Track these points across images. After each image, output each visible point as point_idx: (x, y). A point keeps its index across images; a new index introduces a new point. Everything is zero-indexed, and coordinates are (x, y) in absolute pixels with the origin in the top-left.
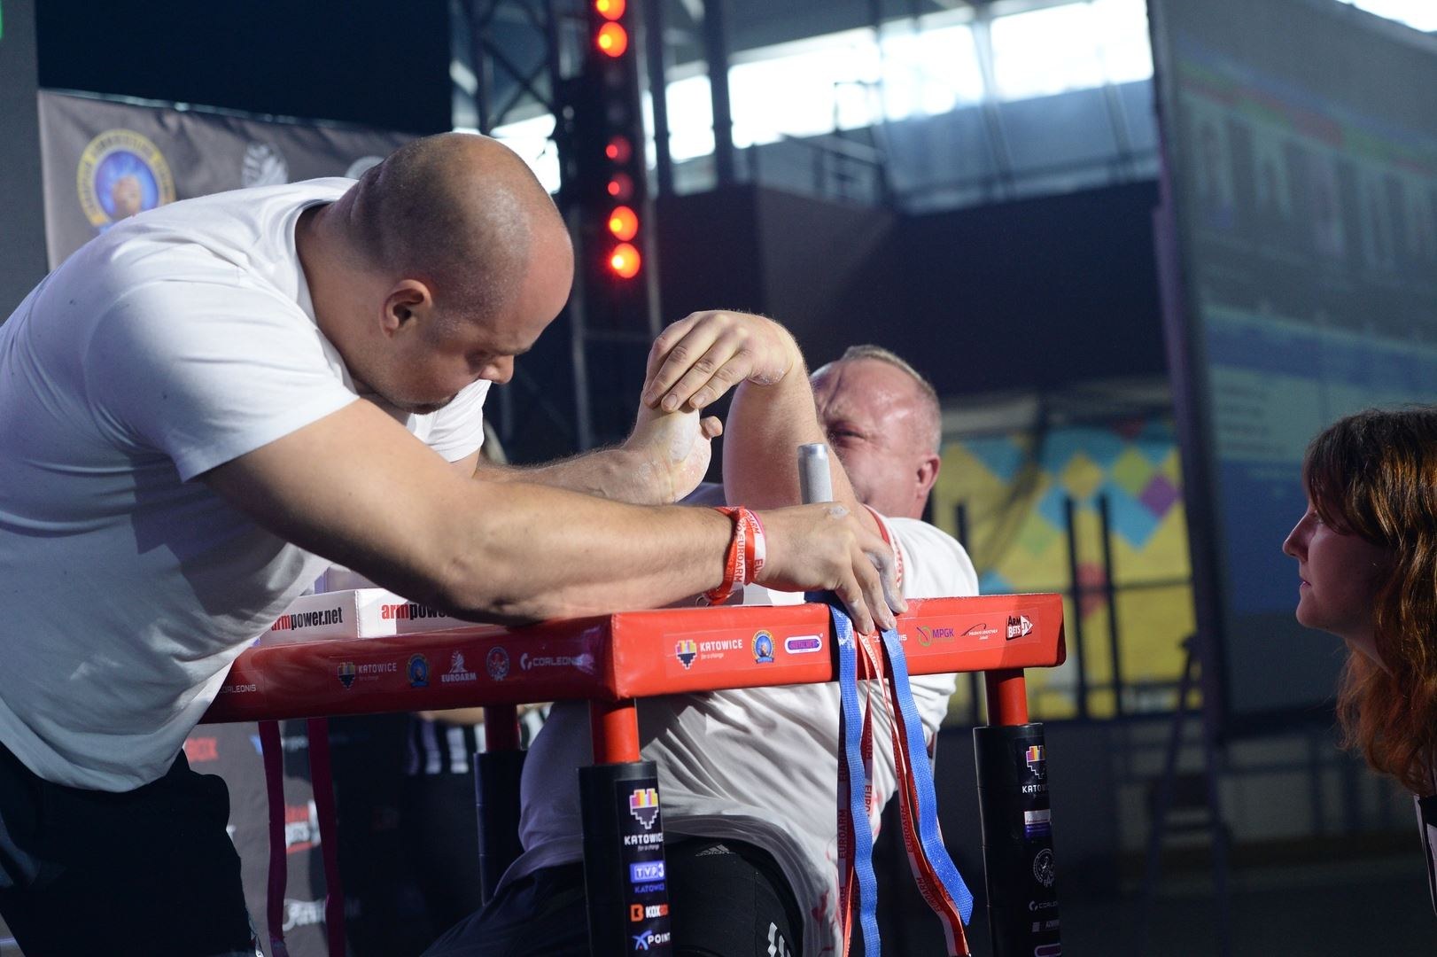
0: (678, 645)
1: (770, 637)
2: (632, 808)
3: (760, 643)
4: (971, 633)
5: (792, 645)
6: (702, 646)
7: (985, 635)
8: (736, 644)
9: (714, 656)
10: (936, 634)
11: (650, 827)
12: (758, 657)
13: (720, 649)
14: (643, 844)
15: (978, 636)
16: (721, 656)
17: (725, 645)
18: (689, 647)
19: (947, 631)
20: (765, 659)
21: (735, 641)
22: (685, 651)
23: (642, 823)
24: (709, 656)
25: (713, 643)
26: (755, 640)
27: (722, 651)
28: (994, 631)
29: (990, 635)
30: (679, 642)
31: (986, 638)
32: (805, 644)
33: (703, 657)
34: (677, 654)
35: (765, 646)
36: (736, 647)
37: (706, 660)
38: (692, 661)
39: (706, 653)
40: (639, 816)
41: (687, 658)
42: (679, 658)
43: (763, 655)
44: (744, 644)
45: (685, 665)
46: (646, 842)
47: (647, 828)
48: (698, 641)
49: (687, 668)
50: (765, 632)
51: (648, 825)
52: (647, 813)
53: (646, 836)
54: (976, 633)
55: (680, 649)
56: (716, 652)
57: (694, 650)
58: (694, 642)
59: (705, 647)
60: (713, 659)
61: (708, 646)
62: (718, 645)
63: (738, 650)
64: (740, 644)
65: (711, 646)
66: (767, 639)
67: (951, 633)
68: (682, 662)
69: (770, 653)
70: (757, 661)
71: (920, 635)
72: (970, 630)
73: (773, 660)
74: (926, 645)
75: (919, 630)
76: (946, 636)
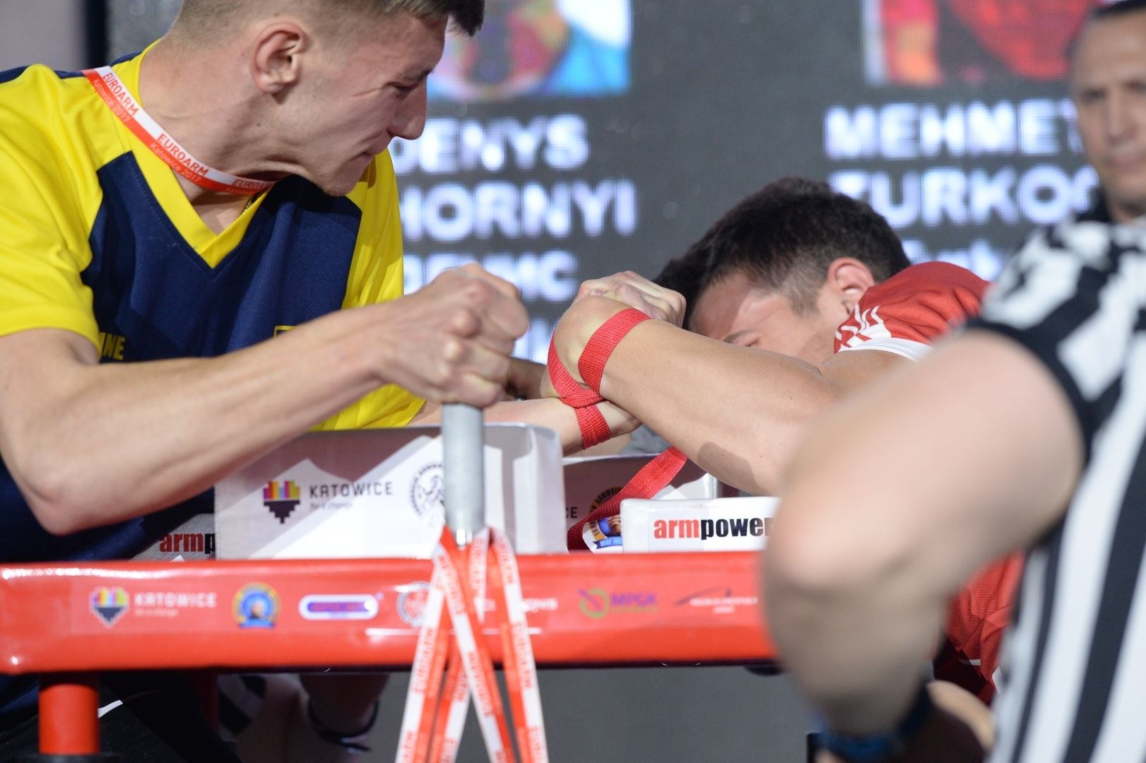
0: (94, 595)
3: (250, 604)
4: (696, 602)
5: (312, 607)
7: (727, 605)
8: (204, 600)
9: (161, 613)
10: (617, 600)
12: (243, 619)
13: (172, 603)
15: (711, 608)
16: (173, 613)
17: (183, 600)
18: (114, 598)
19: (642, 599)
20: (256, 624)
21: (201, 596)
22: (106, 602)
24: (150, 613)
25: (160, 596)
26: (240, 596)
27: (176, 607)
28: (749, 601)
29: (739, 608)
30: (97, 590)
31: (729, 610)
32: (343, 607)
33: (139, 613)
35: (260, 606)
36: (201, 604)
37: (144, 619)
38: (118, 617)
39: (145, 608)
41: (109, 613)
42: (96, 611)
43: (253, 617)
44: (218, 599)
45: (105, 622)
48: (132, 592)
49: (108, 625)
50: (261, 587)
54: (707, 602)
55: (98, 599)
56: (164, 607)
57: (123, 599)
58: (125, 591)
59: (144, 600)
60: (158, 618)
61: (150, 599)
62: (170, 599)
63: (206, 609)
64: (211, 600)
65: (156, 600)
66: (264, 596)
67: (651, 600)
68: (100, 617)
69: (267, 614)
70: (241, 626)
71: (583, 605)
72: (697, 595)
73: (273, 625)
74: (597, 615)
75: (583, 593)
76: (644, 603)
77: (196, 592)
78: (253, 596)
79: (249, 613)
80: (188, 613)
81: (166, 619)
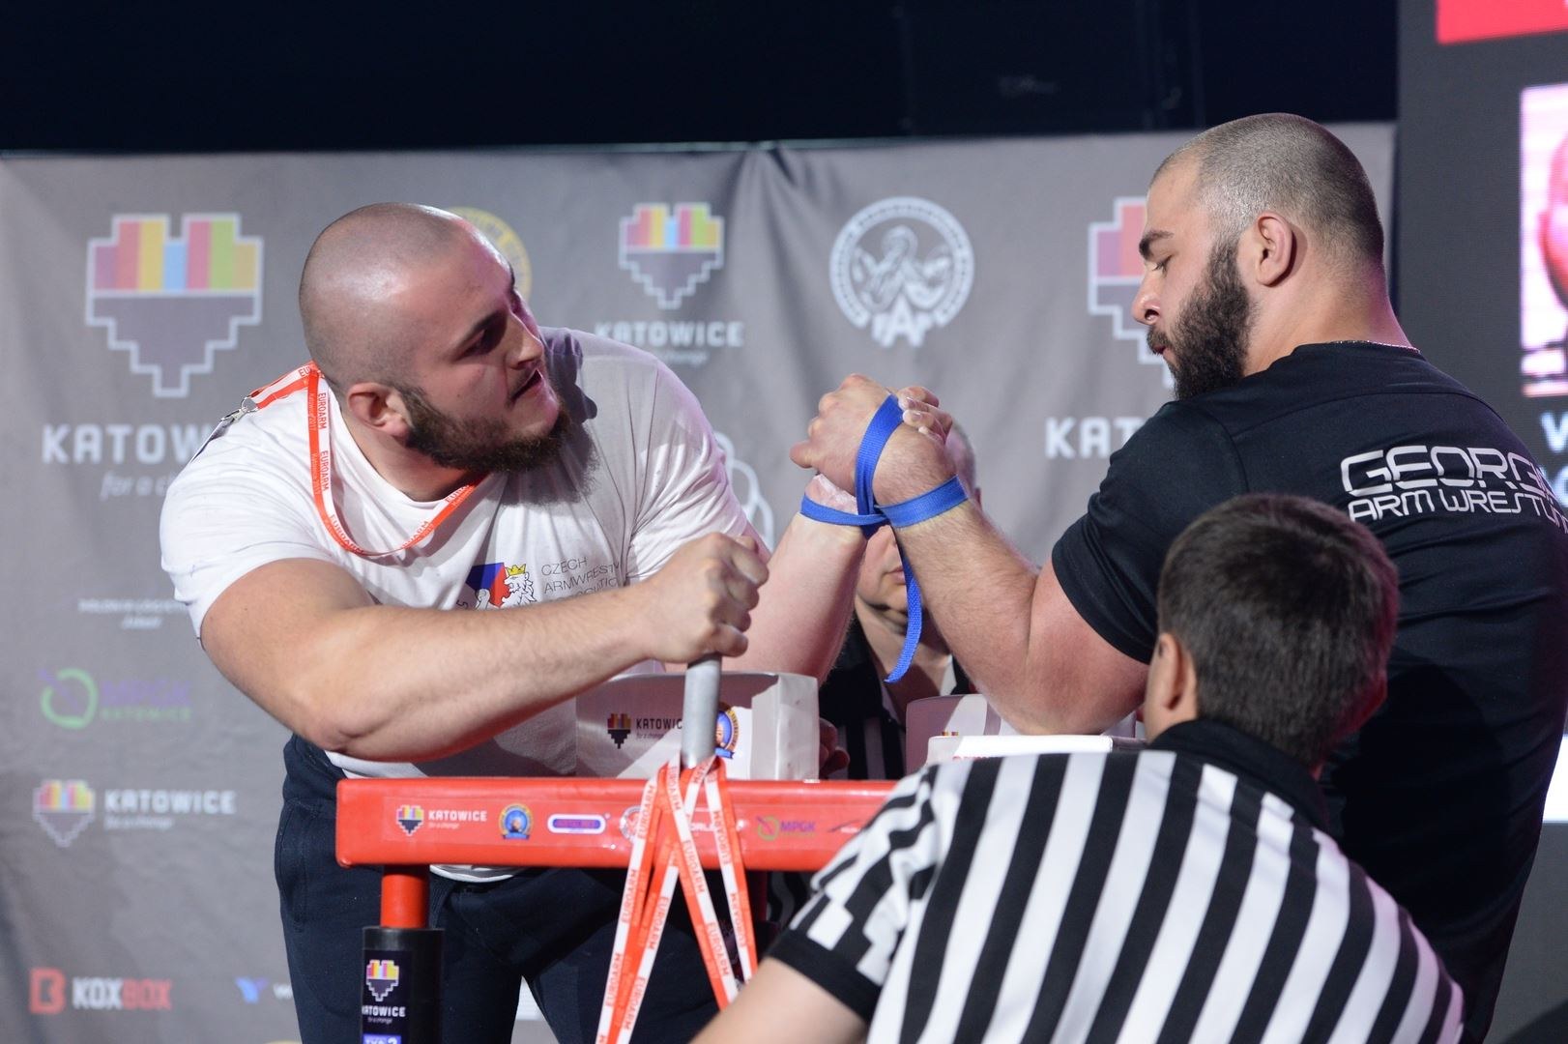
0: (401, 810)
1: (527, 812)
2: (368, 977)
3: (511, 817)
4: (845, 830)
5: (556, 823)
6: (431, 815)
8: (478, 816)
9: (446, 826)
10: (785, 826)
11: (381, 1000)
12: (506, 832)
13: (455, 818)
14: (373, 1016)
16: (455, 826)
17: (463, 816)
18: (413, 813)
19: (804, 826)
20: (515, 835)
21: (476, 813)
22: (408, 817)
23: (374, 994)
24: (438, 826)
25: (446, 813)
26: (504, 813)
27: (457, 821)
30: (402, 806)
32: (579, 824)
33: (431, 825)
34: (398, 818)
35: (519, 822)
36: (476, 819)
37: (432, 829)
38: (416, 828)
39: (436, 822)
40: (372, 986)
41: (410, 825)
42: (400, 823)
43: (514, 830)
44: (487, 816)
45: (407, 831)
46: (376, 1014)
47: (378, 1000)
48: (426, 809)
49: (409, 834)
50: (519, 806)
51: (379, 997)
52: (380, 985)
53: (376, 1008)
55: (402, 814)
56: (449, 821)
57: (420, 815)
58: (422, 808)
59: (435, 815)
60: (444, 829)
61: (439, 815)
62: (454, 815)
63: (479, 822)
64: (483, 816)
65: (444, 815)
66: (522, 814)
67: (811, 827)
68: (403, 827)
69: (524, 829)
70: (504, 837)
71: (760, 827)
72: (844, 825)
73: (528, 837)
74: (768, 838)
75: (760, 819)
76: (803, 830)
77: (472, 811)
78: (513, 813)
79: (510, 827)
80: (467, 825)
81: (451, 829)
